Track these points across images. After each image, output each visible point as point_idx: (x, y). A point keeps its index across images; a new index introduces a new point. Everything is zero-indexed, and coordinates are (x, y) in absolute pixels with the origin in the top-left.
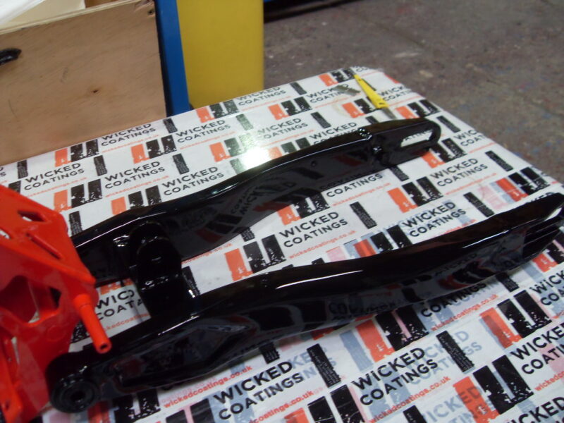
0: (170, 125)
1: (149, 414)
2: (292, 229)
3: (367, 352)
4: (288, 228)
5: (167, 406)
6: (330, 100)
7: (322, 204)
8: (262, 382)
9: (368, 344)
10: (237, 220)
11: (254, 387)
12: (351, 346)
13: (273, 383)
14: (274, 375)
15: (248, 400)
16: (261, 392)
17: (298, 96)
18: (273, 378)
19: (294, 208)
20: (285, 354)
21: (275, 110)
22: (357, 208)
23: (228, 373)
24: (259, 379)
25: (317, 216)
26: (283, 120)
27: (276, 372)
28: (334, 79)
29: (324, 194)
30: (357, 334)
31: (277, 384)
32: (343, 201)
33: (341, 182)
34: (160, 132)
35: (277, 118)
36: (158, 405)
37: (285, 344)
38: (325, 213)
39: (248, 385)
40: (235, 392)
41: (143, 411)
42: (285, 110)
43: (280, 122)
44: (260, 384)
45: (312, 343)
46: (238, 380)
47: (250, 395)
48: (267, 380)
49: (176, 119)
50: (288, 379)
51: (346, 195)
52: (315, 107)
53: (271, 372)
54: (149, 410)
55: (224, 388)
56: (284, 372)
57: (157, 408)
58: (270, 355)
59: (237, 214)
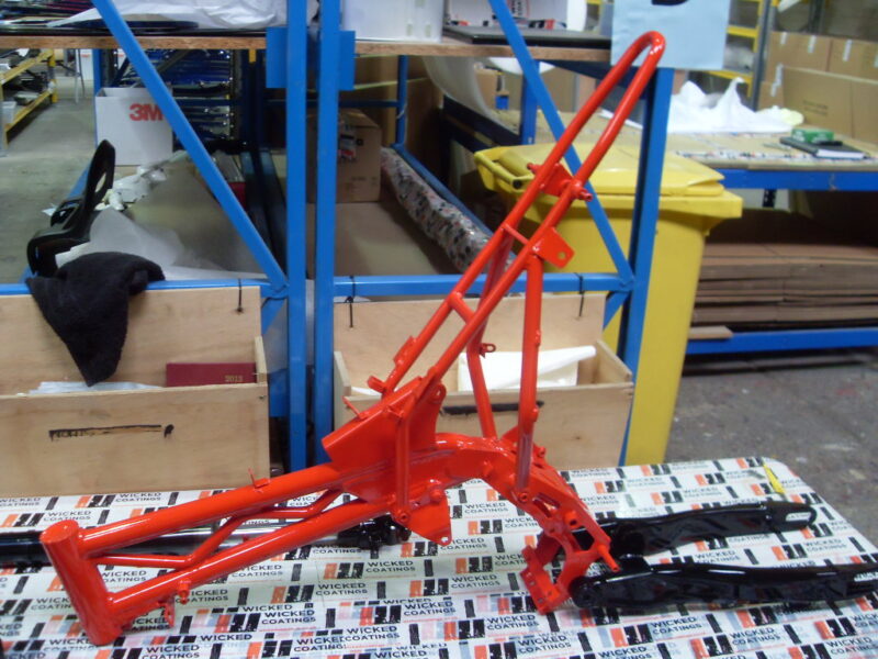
0: (620, 472)
2: (703, 555)
3: (740, 623)
4: (701, 554)
6: (742, 479)
7: (725, 545)
9: (741, 619)
10: (668, 543)
11: (673, 624)
12: (732, 620)
13: (684, 625)
14: (685, 622)
15: (669, 629)
16: (677, 627)
17: (717, 471)
19: (706, 544)
20: (692, 614)
21: (699, 478)
22: (748, 552)
23: (658, 615)
24: (676, 622)
25: (721, 551)
27: (686, 620)
28: (747, 464)
29: (727, 539)
30: (736, 615)
31: (687, 626)
32: (739, 546)
33: (740, 534)
34: (615, 477)
35: (700, 484)
37: (693, 609)
38: (726, 550)
39: (670, 623)
40: (662, 624)
42: (707, 480)
43: (703, 487)
44: (677, 624)
45: (708, 613)
46: (665, 620)
47: (671, 627)
48: (681, 623)
49: (625, 469)
50: (693, 625)
51: (743, 543)
52: (729, 482)
53: (684, 620)
55: (657, 621)
56: (691, 621)
58: (683, 611)
59: (669, 539)
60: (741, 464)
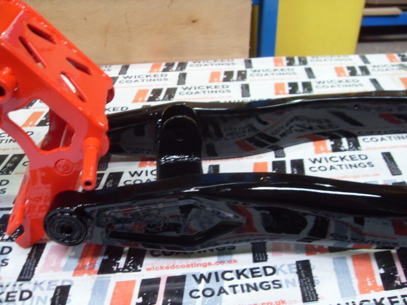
0: (248, 64)
1: (130, 271)
2: (321, 159)
3: (355, 282)
4: (318, 157)
5: (148, 269)
6: (390, 72)
7: (356, 146)
8: (242, 277)
9: (359, 275)
11: (232, 279)
12: (341, 273)
13: (252, 281)
14: (255, 274)
15: (221, 288)
16: (237, 286)
17: (362, 64)
18: (253, 277)
19: (329, 143)
20: (273, 259)
21: (339, 71)
22: (388, 157)
23: (214, 259)
24: (239, 274)
25: (347, 154)
26: (343, 78)
27: (258, 272)
28: (399, 58)
29: (360, 139)
30: (350, 262)
31: (255, 284)
32: (376, 148)
33: (379, 133)
35: (339, 75)
36: (141, 266)
37: (277, 250)
38: (355, 153)
39: (227, 276)
40: (213, 277)
41: (125, 267)
42: (347, 72)
43: (340, 79)
44: (239, 278)
45: (303, 257)
46: (220, 268)
47: (226, 285)
48: (247, 277)
49: (255, 61)
50: (267, 282)
51: (380, 143)
52: (373, 75)
53: (254, 271)
54: (131, 268)
55: (205, 271)
56: (266, 274)
57: (139, 268)
58: (259, 253)
60: (391, 59)
